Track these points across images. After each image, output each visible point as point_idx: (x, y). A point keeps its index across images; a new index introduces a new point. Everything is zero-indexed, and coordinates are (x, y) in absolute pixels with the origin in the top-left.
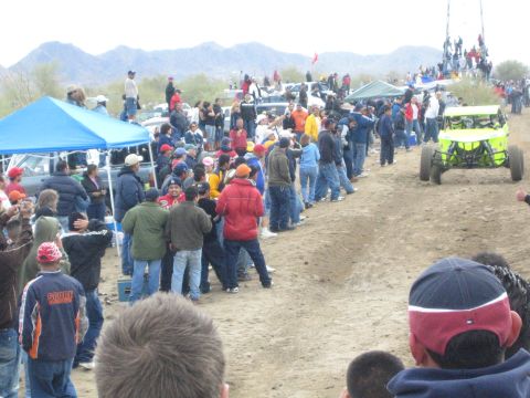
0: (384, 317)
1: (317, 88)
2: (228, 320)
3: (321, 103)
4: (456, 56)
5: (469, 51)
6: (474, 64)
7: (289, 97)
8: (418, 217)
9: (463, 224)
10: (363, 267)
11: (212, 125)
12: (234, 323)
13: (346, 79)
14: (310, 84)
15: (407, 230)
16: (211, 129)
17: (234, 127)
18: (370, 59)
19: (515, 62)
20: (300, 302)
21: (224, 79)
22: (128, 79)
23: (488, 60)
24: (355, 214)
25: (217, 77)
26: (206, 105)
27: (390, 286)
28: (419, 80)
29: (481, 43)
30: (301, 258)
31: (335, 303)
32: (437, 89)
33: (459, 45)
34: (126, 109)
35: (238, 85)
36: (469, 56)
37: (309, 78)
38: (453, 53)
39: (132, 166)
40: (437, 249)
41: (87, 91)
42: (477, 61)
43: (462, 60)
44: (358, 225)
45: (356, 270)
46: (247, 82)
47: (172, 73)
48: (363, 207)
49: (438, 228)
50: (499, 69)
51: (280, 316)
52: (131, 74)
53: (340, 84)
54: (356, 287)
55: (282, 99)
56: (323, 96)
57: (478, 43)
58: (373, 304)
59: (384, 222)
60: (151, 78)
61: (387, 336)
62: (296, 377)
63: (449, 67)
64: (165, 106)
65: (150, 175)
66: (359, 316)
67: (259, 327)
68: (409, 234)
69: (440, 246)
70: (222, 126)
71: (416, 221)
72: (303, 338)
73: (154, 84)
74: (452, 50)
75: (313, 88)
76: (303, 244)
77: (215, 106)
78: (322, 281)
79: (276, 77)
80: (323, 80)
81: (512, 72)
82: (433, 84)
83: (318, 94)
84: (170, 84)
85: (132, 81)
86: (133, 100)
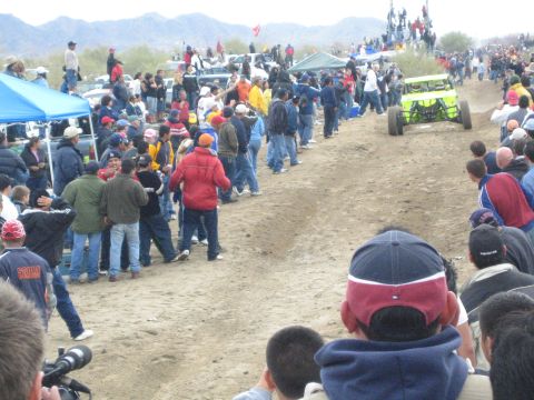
0: (326, 289)
1: (261, 60)
2: (170, 294)
3: (264, 75)
4: (400, 28)
5: (413, 22)
6: (418, 35)
7: (232, 69)
8: (361, 189)
9: (406, 195)
10: (306, 240)
11: (154, 96)
12: (175, 296)
13: (290, 51)
14: (253, 56)
15: (349, 202)
16: (153, 101)
17: (176, 99)
18: (314, 30)
19: (459, 33)
20: (242, 274)
21: (167, 50)
22: (68, 51)
23: (432, 31)
24: (297, 187)
25: (160, 48)
26: (148, 77)
27: (332, 259)
28: (363, 51)
29: (425, 15)
30: (243, 230)
31: (277, 275)
32: (381, 61)
33: (402, 16)
34: (67, 81)
35: (181, 57)
36: (413, 27)
37: (252, 50)
38: (397, 24)
39: (71, 139)
40: (381, 221)
41: (27, 62)
42: (421, 33)
43: (406, 32)
44: (300, 197)
45: (299, 242)
46: (189, 53)
47: (115, 45)
48: (305, 179)
49: (380, 200)
50: (443, 40)
51: (221, 289)
52: (72, 45)
53: (284, 55)
54: (298, 259)
55: (225, 70)
56: (266, 68)
57: (422, 14)
58: (315, 277)
59: (326, 194)
60: (92, 50)
61: (329, 308)
62: (237, 350)
63: (393, 39)
64: (106, 78)
65: (91, 147)
66: (302, 288)
67: (200, 300)
68: (353, 206)
69: (382, 218)
70: (165, 98)
71: (358, 193)
72: (246, 311)
73: (94, 56)
74: (396, 22)
75: (256, 59)
76: (245, 217)
77: (157, 77)
78: (265, 253)
79: (219, 48)
80: (267, 51)
81: (457, 44)
82: (378, 55)
83: (262, 65)
84: (112, 55)
85: (73, 52)
86: (73, 72)
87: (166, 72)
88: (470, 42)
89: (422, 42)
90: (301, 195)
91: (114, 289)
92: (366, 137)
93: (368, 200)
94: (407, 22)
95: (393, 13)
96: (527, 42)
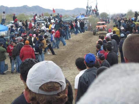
0: (68, 77)
5: (93, 9)
6: (94, 13)
13: (61, 16)
14: (51, 17)
18: (68, 11)
19: (106, 13)
21: (29, 15)
22: (3, 14)
23: (98, 12)
25: (27, 14)
36: (93, 11)
38: (89, 10)
39: (3, 36)
43: (91, 12)
47: (15, 13)
50: (101, 14)
52: (4, 13)
56: (55, 20)
57: (95, 7)
60: (9, 14)
63: (88, 14)
64: (13, 22)
65: (8, 39)
68: (76, 56)
73: (10, 16)
76: (48, 58)
79: (42, 15)
80: (55, 16)
81: (104, 15)
82: (84, 18)
83: (53, 19)
84: (14, 16)
85: (4, 14)
86: (4, 19)
87: (29, 20)
88: (108, 15)
89: (95, 15)
90: (62, 52)
91: (13, 75)
92: (80, 38)
93: (80, 54)
94: (92, 9)
95: (88, 7)
96: (122, 15)
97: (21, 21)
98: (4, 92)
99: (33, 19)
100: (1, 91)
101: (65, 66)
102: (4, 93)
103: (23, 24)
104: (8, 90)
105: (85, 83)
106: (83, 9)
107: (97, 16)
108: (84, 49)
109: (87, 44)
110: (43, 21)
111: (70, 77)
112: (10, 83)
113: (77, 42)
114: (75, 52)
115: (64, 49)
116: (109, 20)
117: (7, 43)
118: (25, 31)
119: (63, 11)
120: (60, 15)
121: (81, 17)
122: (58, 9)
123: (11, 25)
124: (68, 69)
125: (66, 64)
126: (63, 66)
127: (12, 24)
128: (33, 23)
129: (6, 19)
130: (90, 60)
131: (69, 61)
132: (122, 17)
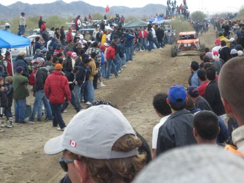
1: (110, 22)
4: (173, 9)
5: (179, 6)
6: (181, 12)
8: (154, 81)
14: (105, 20)
15: (148, 87)
18: (134, 10)
19: (202, 13)
21: (66, 18)
22: (21, 17)
25: (64, 17)
27: (140, 112)
28: (156, 19)
29: (185, 3)
34: (20, 31)
36: (179, 8)
38: (172, 7)
39: (22, 56)
43: (176, 11)
47: (42, 15)
49: (162, 86)
50: (193, 15)
52: (23, 14)
56: (111, 26)
57: (183, 3)
60: (32, 17)
64: (38, 30)
68: (150, 89)
71: (153, 83)
73: (33, 20)
76: (101, 93)
79: (90, 17)
80: (112, 19)
81: (199, 16)
82: (162, 21)
83: (109, 25)
84: (41, 19)
85: (24, 18)
86: (23, 26)
87: (66, 27)
88: (205, 16)
89: (182, 16)
90: (126, 83)
91: (41, 125)
92: (157, 58)
93: (157, 86)
94: (176, 6)
95: (170, 2)
96: (231, 16)
97: (52, 29)
98: (26, 154)
99: (73, 25)
100: (21, 153)
101: (131, 108)
102: (25, 156)
103: (56, 33)
104: (34, 150)
105: (169, 138)
106: (161, 6)
107: (185, 18)
108: (165, 77)
109: (169, 67)
110: (92, 28)
111: (141, 126)
112: (35, 138)
113: (151, 65)
114: (148, 82)
115: (128, 77)
116: (207, 25)
117: (30, 68)
118: (59, 46)
119: (125, 9)
120: (120, 17)
121: (158, 20)
122: (117, 7)
123: (35, 35)
124: (137, 112)
125: (132, 104)
126: (128, 107)
127: (38, 34)
128: (74, 32)
129: (26, 26)
130: (177, 98)
131: (138, 98)
132: (230, 19)
